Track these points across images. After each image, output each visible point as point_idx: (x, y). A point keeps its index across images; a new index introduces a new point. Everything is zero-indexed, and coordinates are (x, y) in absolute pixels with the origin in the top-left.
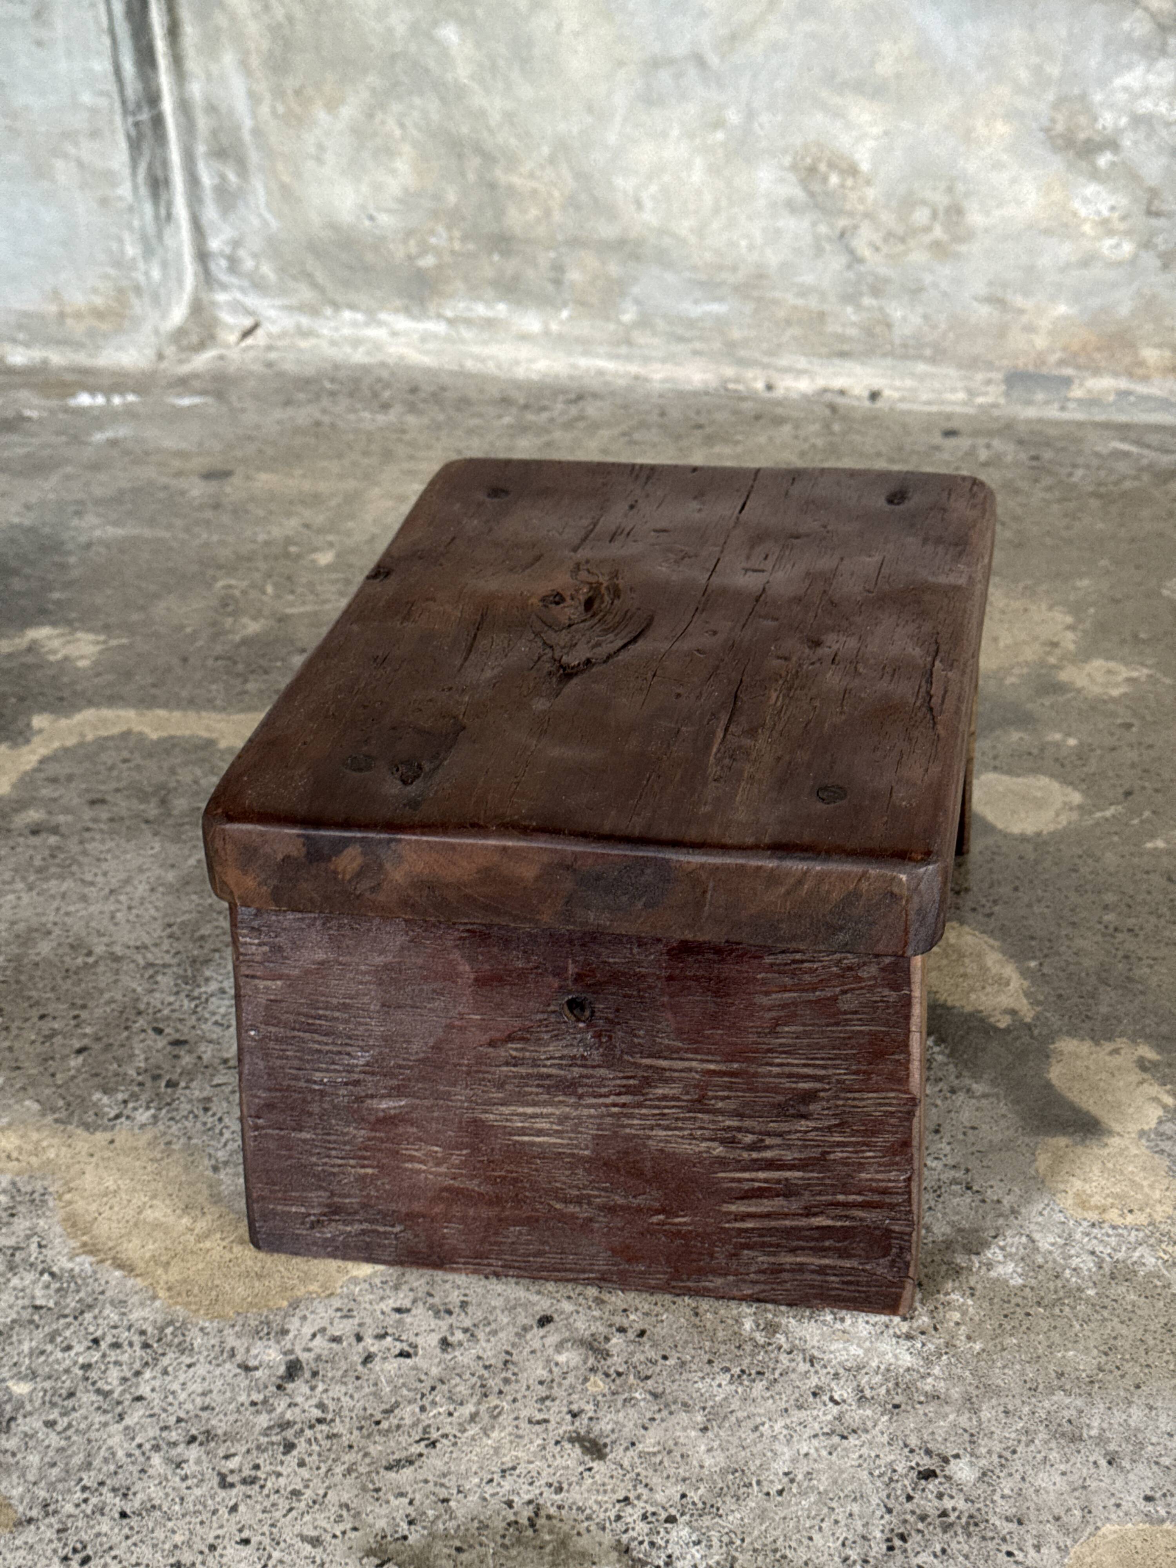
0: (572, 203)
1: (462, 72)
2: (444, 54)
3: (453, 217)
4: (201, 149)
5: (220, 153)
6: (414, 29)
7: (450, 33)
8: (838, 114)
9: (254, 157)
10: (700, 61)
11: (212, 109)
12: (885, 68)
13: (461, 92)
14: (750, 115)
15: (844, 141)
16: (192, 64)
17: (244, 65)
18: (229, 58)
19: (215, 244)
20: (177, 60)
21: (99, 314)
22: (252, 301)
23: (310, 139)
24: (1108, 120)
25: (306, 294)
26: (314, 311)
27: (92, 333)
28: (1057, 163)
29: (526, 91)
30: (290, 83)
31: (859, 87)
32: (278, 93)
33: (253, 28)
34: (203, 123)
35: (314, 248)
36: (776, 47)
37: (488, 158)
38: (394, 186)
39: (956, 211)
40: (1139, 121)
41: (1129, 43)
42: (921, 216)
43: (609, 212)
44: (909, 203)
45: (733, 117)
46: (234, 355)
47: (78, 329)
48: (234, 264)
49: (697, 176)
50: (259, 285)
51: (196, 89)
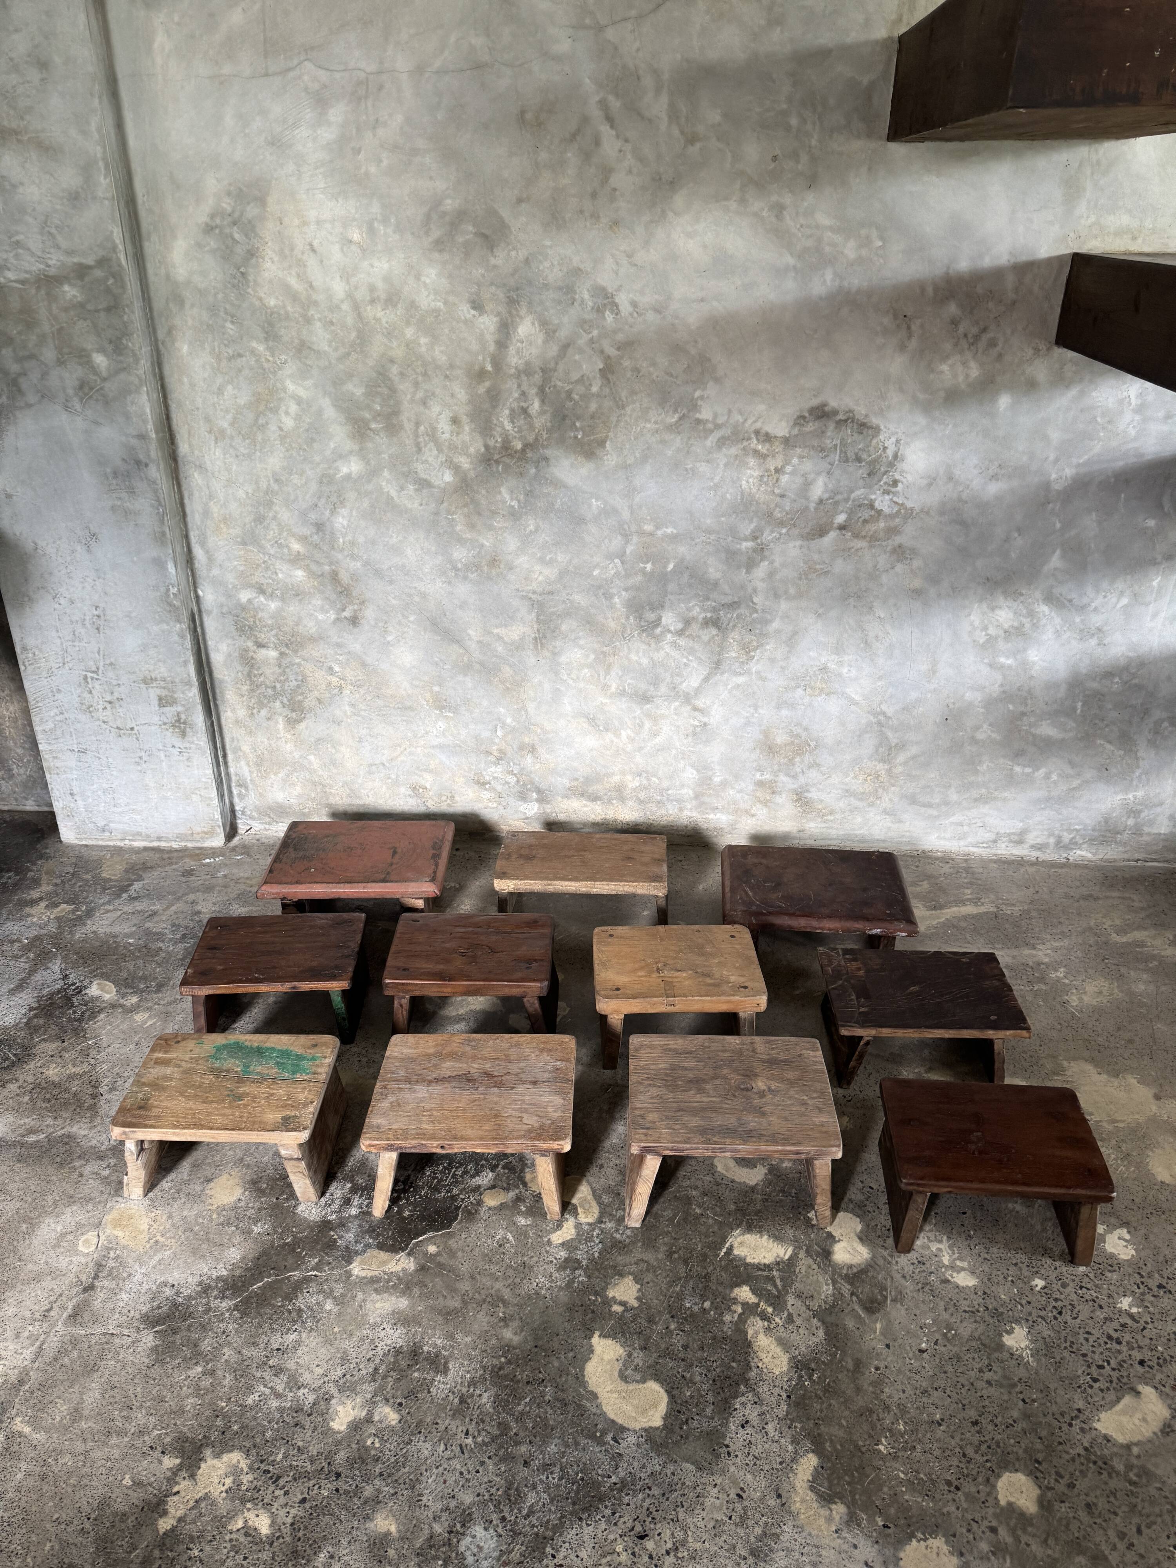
0: (349, 796)
1: (316, 766)
2: (310, 763)
3: (313, 800)
4: (233, 784)
5: (240, 786)
6: (301, 756)
7: (312, 758)
8: (421, 776)
9: (251, 786)
10: (383, 764)
11: (237, 775)
12: (432, 767)
13: (315, 771)
14: (398, 776)
15: (423, 782)
16: (231, 763)
17: (248, 765)
18: (243, 763)
19: (237, 808)
20: (226, 763)
21: (205, 833)
22: (250, 822)
23: (269, 782)
24: (487, 778)
25: (267, 819)
26: (270, 824)
27: (202, 838)
28: (476, 787)
29: (335, 771)
30: (263, 769)
31: (425, 770)
32: (259, 771)
33: (251, 756)
34: (234, 778)
35: (270, 808)
36: (403, 762)
37: (324, 786)
38: (295, 793)
39: (453, 797)
40: (494, 778)
41: (491, 762)
42: (444, 798)
43: (360, 798)
44: (440, 796)
45: (393, 776)
46: (245, 837)
47: (198, 837)
48: (243, 813)
49: (384, 789)
50: (252, 818)
51: (232, 770)
